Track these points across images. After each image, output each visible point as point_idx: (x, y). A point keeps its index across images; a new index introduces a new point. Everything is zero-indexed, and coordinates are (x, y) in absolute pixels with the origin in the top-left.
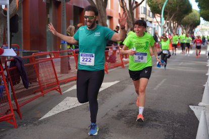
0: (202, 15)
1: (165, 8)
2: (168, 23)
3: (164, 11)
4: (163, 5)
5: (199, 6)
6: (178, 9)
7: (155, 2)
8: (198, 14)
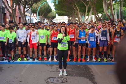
0: (57, 13)
1: (39, 11)
2: (40, 18)
3: (39, 12)
4: (38, 9)
5: (55, 8)
6: (45, 11)
7: (34, 7)
8: (55, 12)
